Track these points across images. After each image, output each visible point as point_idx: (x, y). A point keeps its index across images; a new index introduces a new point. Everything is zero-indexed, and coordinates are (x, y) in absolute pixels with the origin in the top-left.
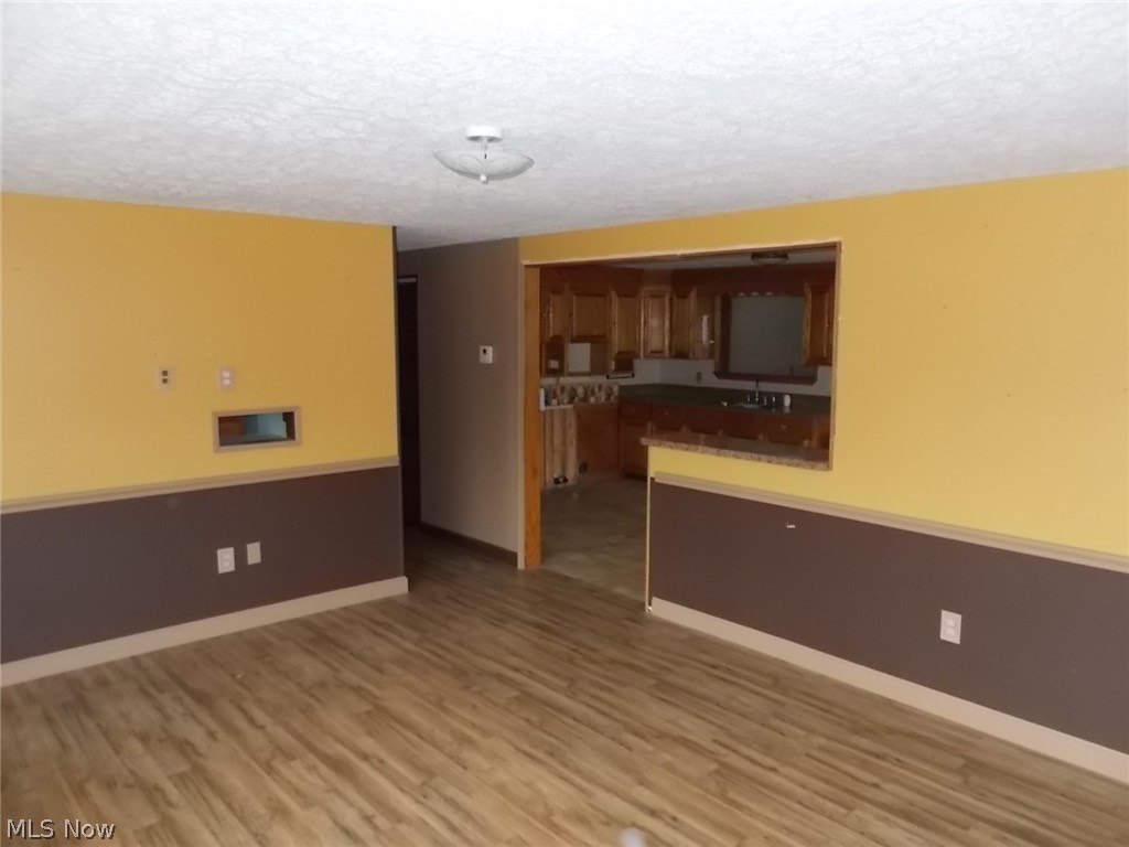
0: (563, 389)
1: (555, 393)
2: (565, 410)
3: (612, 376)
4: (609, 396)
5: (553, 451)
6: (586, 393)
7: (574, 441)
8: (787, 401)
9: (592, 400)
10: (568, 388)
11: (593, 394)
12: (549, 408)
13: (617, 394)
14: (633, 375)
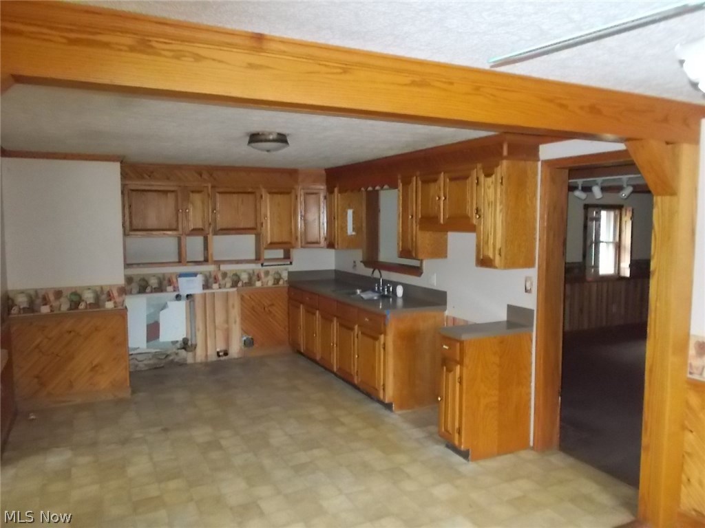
0: (225, 275)
1: (215, 278)
2: (227, 292)
3: (265, 264)
4: (277, 281)
5: (215, 328)
6: (250, 278)
7: (238, 320)
8: (400, 291)
9: (258, 284)
10: (230, 274)
11: (259, 278)
12: (207, 291)
13: (286, 279)
14: (291, 263)
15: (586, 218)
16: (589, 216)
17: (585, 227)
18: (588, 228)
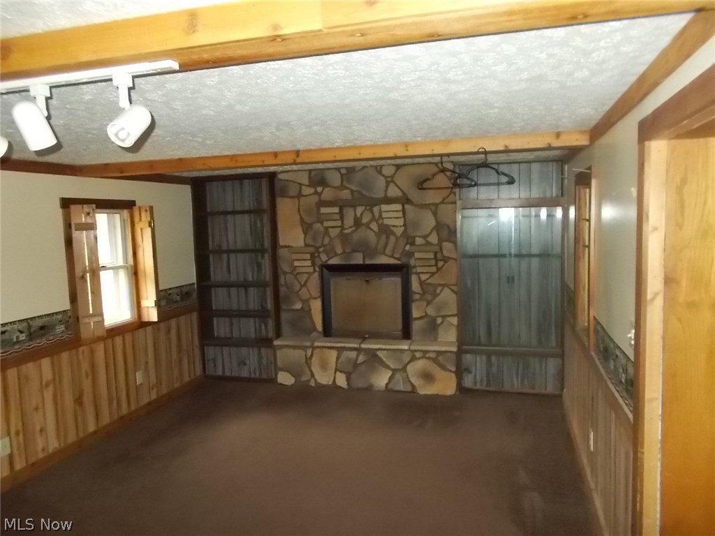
15: (68, 226)
16: (74, 221)
17: (69, 242)
18: (74, 244)
